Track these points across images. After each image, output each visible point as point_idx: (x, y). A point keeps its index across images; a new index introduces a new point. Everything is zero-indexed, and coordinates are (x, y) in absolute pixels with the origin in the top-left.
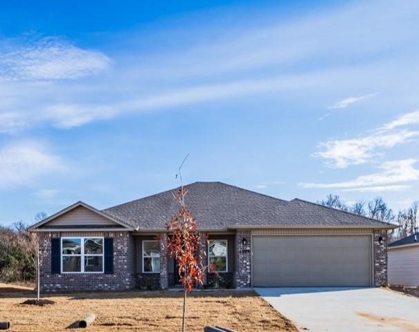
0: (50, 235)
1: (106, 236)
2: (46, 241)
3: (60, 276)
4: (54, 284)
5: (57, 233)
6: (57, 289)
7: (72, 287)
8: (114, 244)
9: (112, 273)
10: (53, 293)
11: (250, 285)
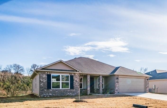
0: (46, 73)
1: (71, 74)
2: (44, 75)
3: (51, 90)
4: (48, 93)
5: (50, 72)
6: (50, 95)
7: (57, 95)
8: (74, 78)
9: (73, 89)
10: (48, 97)
11: (118, 93)
